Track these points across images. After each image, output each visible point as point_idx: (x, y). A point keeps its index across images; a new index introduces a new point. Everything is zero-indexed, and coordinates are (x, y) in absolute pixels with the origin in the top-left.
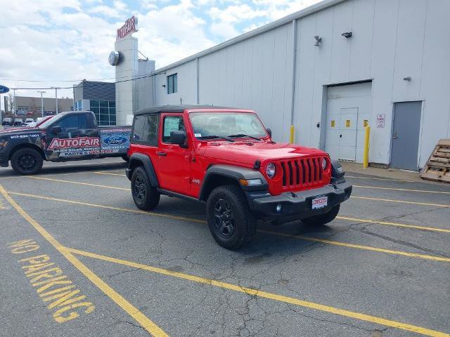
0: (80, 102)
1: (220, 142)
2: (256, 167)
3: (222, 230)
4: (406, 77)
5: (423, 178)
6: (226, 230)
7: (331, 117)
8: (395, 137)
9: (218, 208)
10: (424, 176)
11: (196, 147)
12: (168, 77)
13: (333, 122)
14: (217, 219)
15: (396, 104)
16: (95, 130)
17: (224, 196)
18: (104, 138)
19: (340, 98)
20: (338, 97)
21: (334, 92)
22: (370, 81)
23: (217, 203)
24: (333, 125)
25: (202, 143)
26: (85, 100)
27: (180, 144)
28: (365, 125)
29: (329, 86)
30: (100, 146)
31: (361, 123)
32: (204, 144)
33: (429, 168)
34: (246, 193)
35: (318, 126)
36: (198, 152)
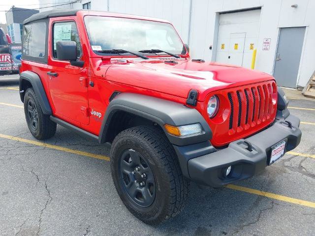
0: (11, 25)
1: (129, 59)
2: (191, 101)
3: (133, 192)
4: (293, 4)
5: (306, 96)
6: (139, 195)
7: (222, 41)
8: (278, 59)
9: (127, 161)
10: (306, 93)
11: (95, 65)
12: (84, 5)
13: (223, 45)
14: (126, 175)
15: (281, 29)
16: (5, 46)
17: (136, 146)
18: (15, 54)
19: (230, 24)
20: (229, 23)
21: (225, 18)
22: (260, 8)
23: (125, 153)
24: (223, 48)
25: (102, 59)
26: (16, 24)
27: (71, 61)
28: (252, 48)
29: (220, 13)
30: (12, 62)
31: (248, 46)
32: (106, 61)
33: (311, 87)
34: (177, 149)
35: (211, 48)
36: (98, 73)
